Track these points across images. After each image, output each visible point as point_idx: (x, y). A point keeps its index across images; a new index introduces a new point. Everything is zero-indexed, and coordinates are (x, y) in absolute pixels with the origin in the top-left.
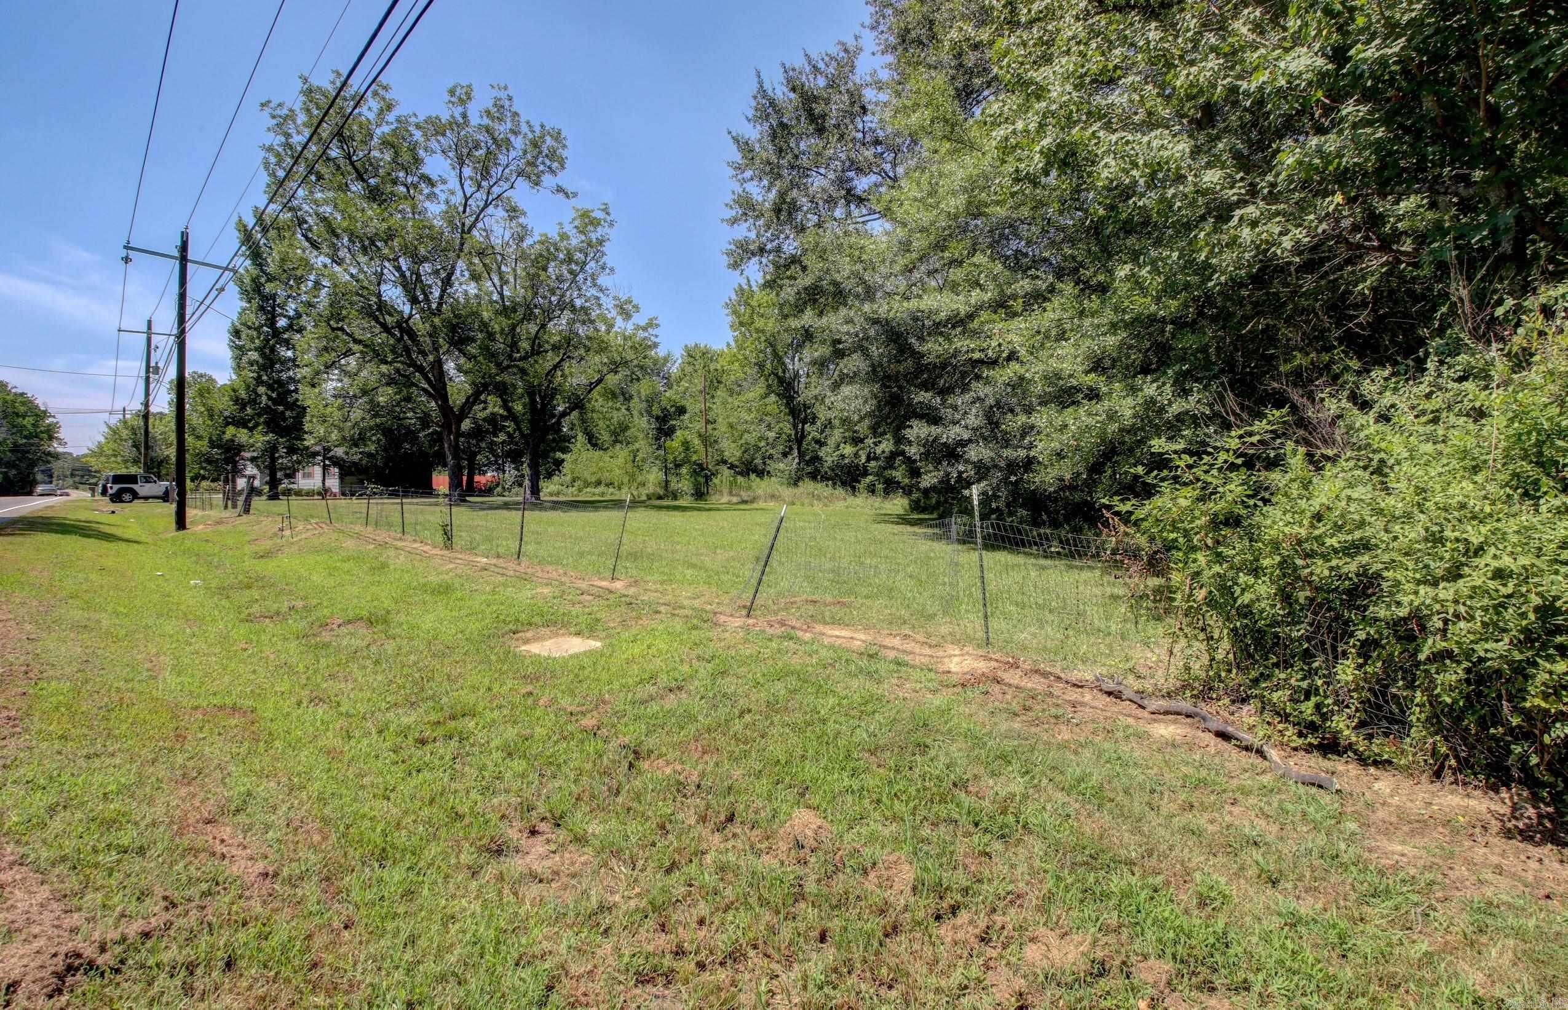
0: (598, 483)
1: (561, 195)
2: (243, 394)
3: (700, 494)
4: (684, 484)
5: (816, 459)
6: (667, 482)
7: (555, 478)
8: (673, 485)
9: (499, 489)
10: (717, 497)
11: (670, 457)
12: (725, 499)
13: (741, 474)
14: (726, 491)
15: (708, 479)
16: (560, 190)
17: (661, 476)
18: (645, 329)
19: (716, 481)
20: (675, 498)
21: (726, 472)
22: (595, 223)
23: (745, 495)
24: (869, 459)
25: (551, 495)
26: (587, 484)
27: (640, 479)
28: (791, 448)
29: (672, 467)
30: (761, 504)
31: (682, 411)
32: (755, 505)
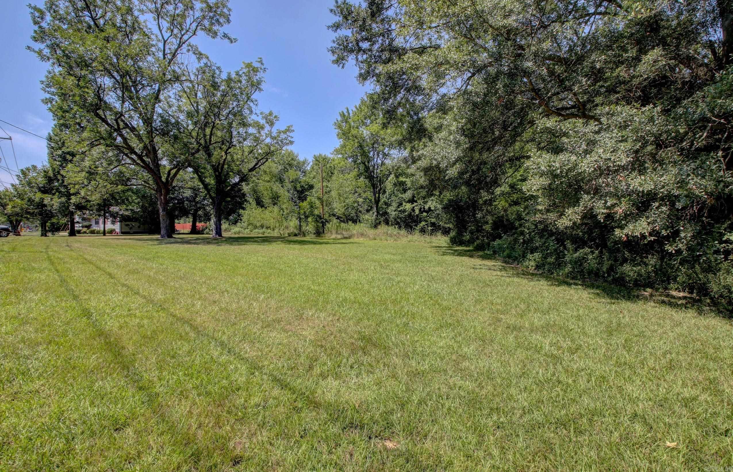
0: (262, 226)
1: (227, 40)
2: (51, 174)
3: (319, 233)
4: (310, 227)
5: (386, 213)
6: (300, 226)
7: (238, 224)
8: (304, 228)
9: (207, 230)
10: (329, 235)
11: (302, 212)
12: (334, 236)
13: (344, 222)
14: (334, 232)
15: (324, 224)
16: (225, 36)
17: (297, 222)
18: (285, 132)
19: (328, 225)
20: (304, 235)
21: (335, 220)
22: (255, 70)
23: (346, 234)
24: (421, 211)
25: (235, 233)
26: (256, 227)
27: (285, 224)
28: (371, 207)
29: (303, 218)
30: (355, 240)
31: (311, 187)
32: (351, 240)
